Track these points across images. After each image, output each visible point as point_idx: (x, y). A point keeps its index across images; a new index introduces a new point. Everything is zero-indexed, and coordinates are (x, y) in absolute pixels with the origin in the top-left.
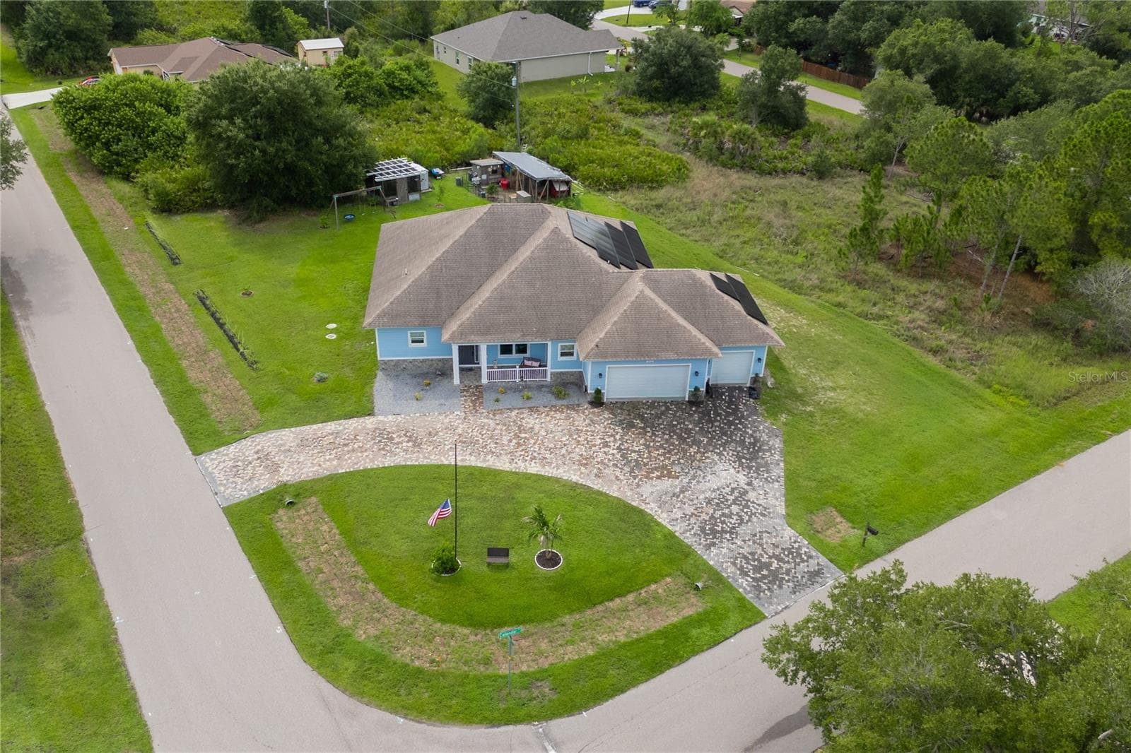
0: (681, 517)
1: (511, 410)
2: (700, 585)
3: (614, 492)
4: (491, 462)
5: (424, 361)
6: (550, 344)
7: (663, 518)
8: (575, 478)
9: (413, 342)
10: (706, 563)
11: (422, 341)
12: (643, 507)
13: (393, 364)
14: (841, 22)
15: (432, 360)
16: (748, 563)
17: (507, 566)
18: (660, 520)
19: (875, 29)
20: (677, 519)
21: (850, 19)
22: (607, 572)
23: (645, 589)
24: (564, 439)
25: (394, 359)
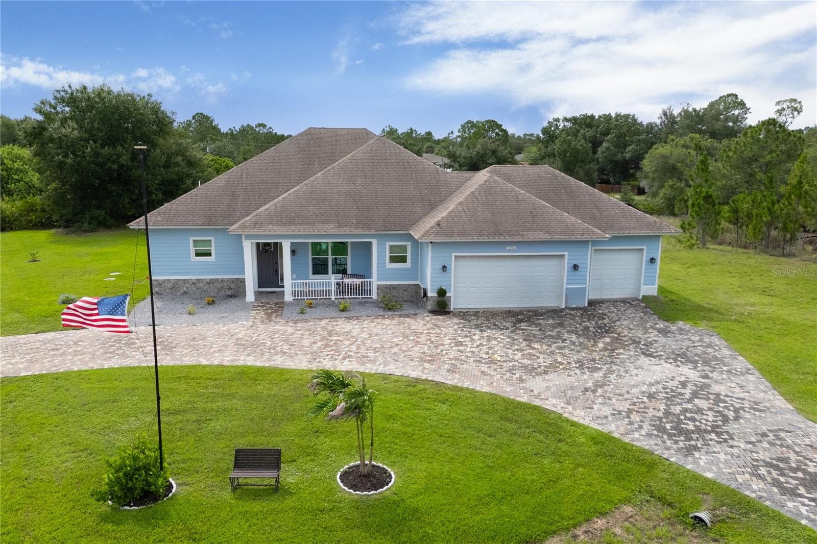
0: (613, 415)
1: (320, 319)
2: (704, 515)
3: (482, 386)
4: (279, 361)
5: (211, 282)
6: (374, 242)
7: (579, 416)
8: (414, 374)
9: (198, 255)
10: (696, 477)
11: (209, 254)
12: (538, 403)
13: (170, 285)
14: (608, 148)
15: (222, 281)
16: (783, 475)
17: (276, 489)
18: (575, 419)
19: (637, 151)
20: (606, 417)
21: (615, 147)
22: (492, 496)
23: (584, 528)
24: (396, 340)
25: (172, 278)
